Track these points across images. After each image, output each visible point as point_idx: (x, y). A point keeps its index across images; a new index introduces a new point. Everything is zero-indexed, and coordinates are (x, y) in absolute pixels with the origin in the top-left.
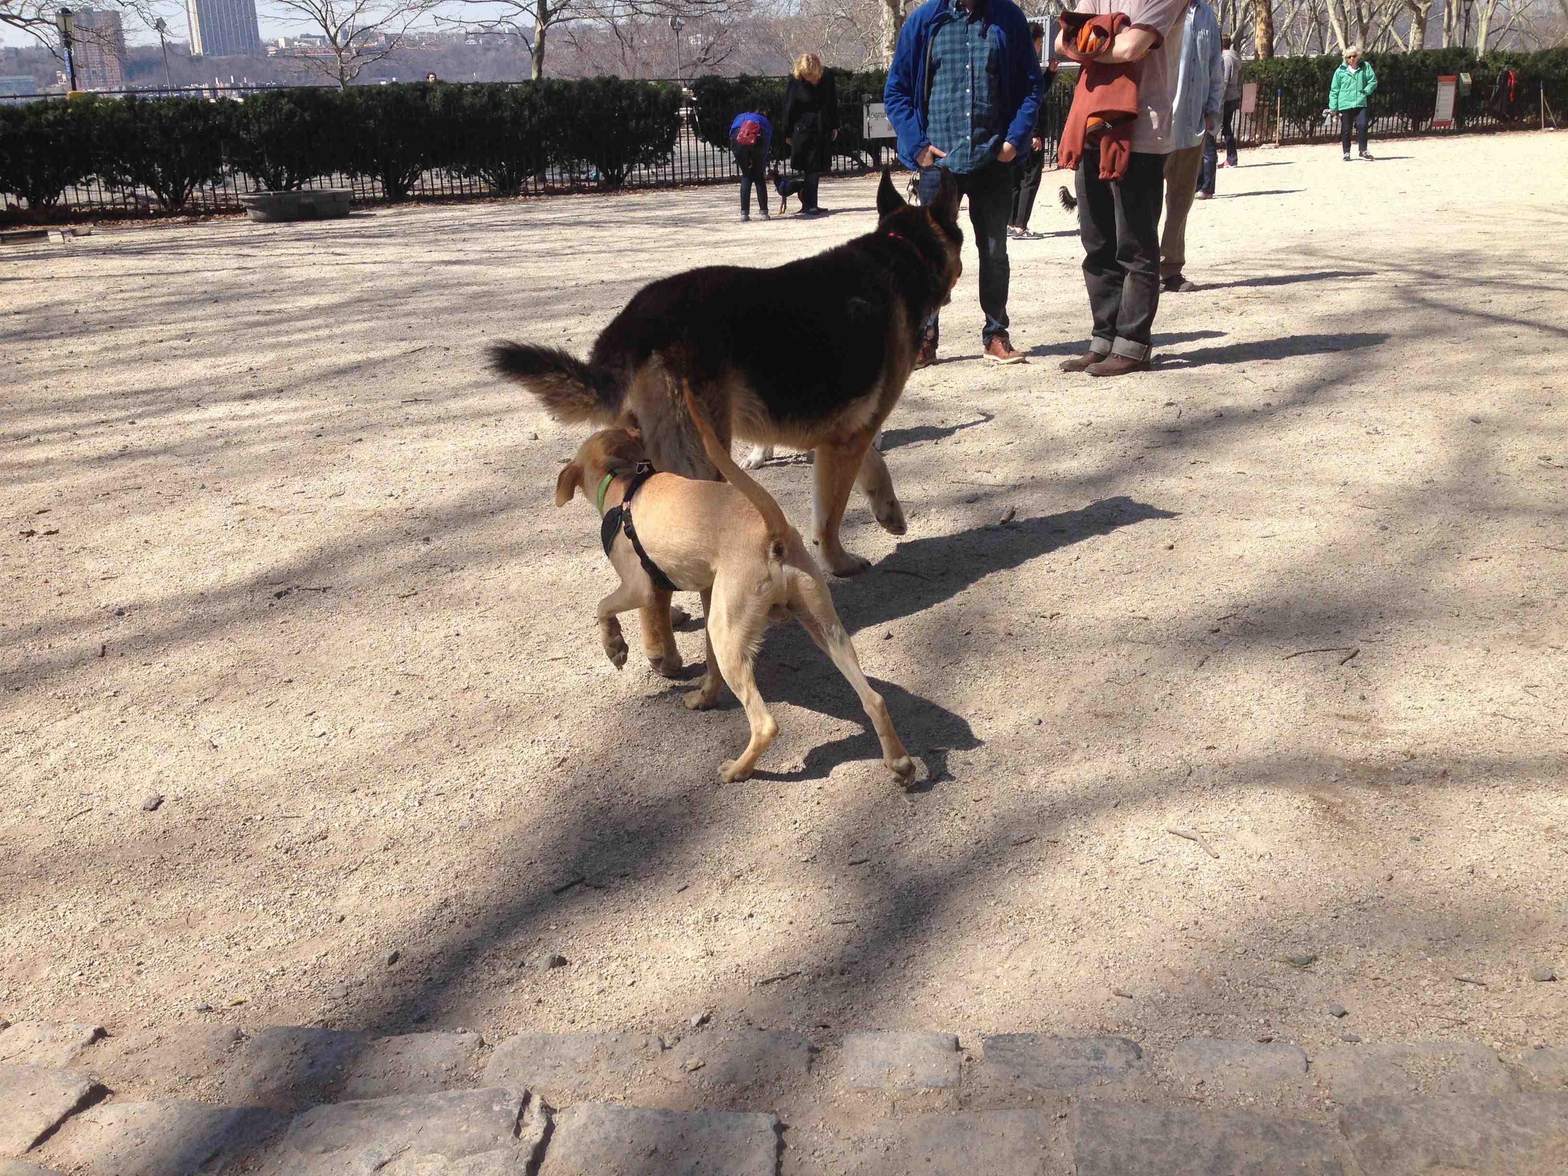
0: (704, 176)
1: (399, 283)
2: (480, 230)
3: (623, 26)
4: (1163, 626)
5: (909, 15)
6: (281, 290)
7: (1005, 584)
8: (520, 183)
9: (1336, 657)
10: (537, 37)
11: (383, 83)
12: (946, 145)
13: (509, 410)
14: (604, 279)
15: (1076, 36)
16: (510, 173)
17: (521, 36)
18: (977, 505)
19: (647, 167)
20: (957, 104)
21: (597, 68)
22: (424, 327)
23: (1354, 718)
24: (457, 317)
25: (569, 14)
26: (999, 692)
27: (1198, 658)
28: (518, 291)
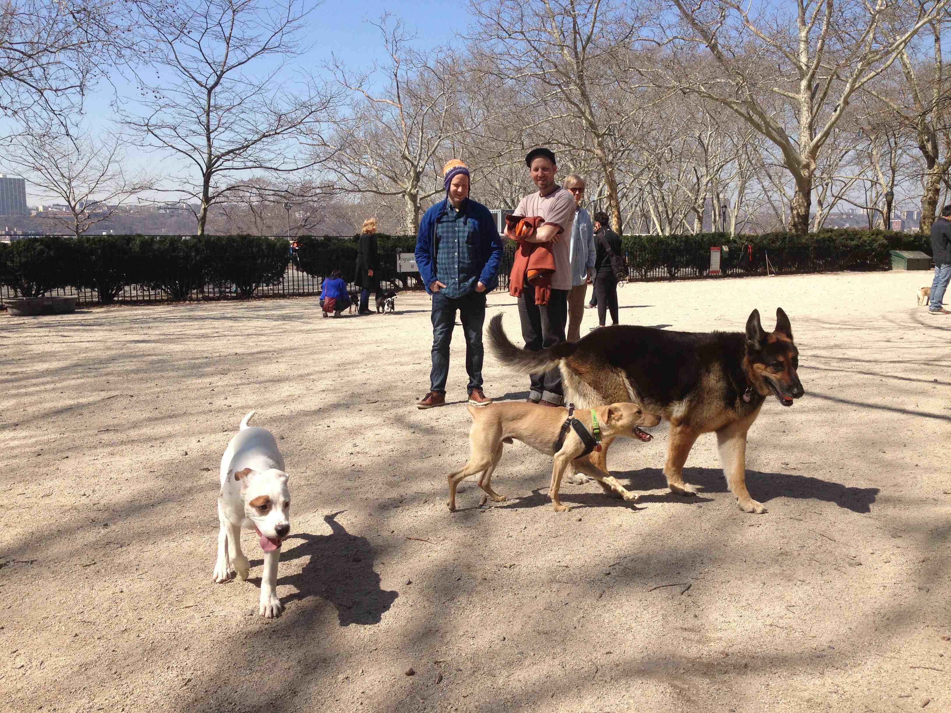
0: (302, 291)
1: (104, 355)
2: (160, 321)
3: (256, 206)
4: (577, 572)
6: (25, 359)
7: (481, 546)
8: (188, 294)
9: (678, 589)
10: (202, 211)
11: (104, 233)
12: (446, 281)
13: (170, 436)
14: (237, 352)
16: (181, 288)
17: (193, 210)
18: (464, 495)
19: (267, 285)
20: (450, 261)
21: (239, 228)
22: (116, 383)
23: (692, 630)
24: (140, 376)
25: (223, 199)
26: (478, 619)
27: (598, 593)
28: (181, 359)
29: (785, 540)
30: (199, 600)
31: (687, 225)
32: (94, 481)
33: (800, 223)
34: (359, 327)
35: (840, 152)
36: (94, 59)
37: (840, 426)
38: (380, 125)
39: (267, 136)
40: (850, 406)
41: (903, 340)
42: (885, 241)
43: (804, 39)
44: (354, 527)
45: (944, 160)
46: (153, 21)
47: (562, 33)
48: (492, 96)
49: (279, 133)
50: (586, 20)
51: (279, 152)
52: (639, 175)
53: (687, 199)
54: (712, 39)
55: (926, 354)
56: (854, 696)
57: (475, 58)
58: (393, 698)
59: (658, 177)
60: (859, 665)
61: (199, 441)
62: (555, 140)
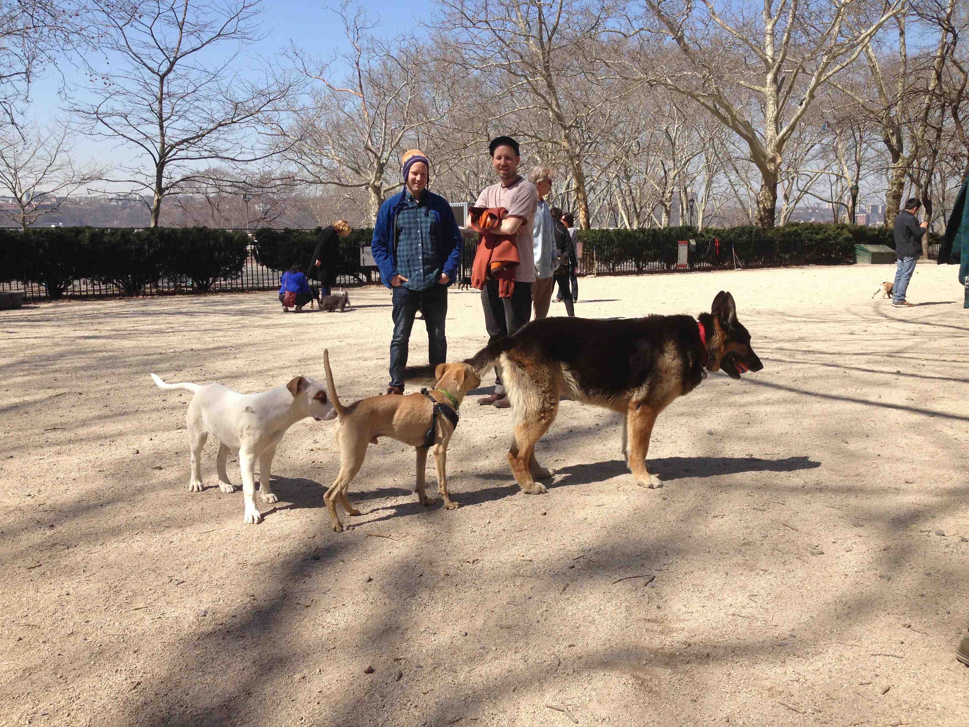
0: (262, 285)
1: (51, 351)
2: (111, 317)
3: (213, 198)
4: (541, 565)
5: (387, 199)
7: (444, 541)
8: (140, 288)
9: (641, 581)
10: (155, 203)
11: (53, 226)
12: (408, 274)
13: (121, 434)
14: (193, 348)
15: (479, 219)
16: (134, 282)
17: (145, 202)
19: (225, 280)
20: (414, 252)
21: (196, 221)
22: (66, 379)
23: (655, 621)
24: (90, 373)
25: (177, 190)
26: (440, 614)
27: (562, 586)
28: (134, 356)
29: (749, 531)
30: (149, 601)
31: (655, 219)
32: (40, 481)
33: (766, 217)
34: (321, 322)
35: (806, 146)
36: (40, 45)
37: (805, 416)
38: (341, 115)
39: (222, 125)
40: (813, 398)
41: (867, 333)
42: (850, 235)
43: (770, 32)
44: (314, 524)
45: (909, 154)
46: (103, 5)
47: (528, 23)
48: (456, 86)
49: (235, 122)
50: (552, 10)
51: (236, 141)
52: (606, 168)
53: (655, 193)
54: (678, 31)
55: (889, 346)
56: (816, 684)
57: (440, 47)
58: (351, 697)
59: (626, 171)
60: (821, 653)
61: (151, 439)
62: (522, 132)
